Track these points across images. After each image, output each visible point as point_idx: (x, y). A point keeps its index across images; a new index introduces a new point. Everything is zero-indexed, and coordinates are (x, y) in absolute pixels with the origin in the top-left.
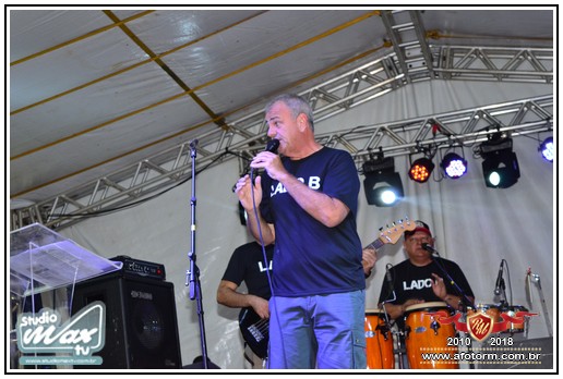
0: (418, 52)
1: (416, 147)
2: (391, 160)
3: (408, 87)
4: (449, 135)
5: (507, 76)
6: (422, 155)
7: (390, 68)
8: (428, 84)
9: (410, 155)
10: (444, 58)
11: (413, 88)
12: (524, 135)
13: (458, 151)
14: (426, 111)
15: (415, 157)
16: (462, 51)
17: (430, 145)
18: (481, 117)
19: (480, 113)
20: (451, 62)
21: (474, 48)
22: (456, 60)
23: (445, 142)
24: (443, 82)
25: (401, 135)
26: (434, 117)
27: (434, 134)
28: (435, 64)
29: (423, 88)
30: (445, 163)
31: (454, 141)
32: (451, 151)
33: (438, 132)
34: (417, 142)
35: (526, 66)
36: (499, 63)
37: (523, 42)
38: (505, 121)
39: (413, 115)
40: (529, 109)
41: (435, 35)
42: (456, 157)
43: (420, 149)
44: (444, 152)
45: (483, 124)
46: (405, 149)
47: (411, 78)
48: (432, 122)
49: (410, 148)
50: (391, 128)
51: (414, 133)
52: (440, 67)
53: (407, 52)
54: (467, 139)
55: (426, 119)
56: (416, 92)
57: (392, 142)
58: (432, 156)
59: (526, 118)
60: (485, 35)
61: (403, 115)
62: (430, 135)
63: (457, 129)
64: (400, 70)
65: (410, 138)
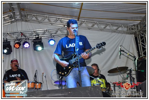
0: (18, 14)
1: (16, 39)
2: (9, 42)
3: (15, 23)
4: (25, 36)
5: (42, 22)
6: (18, 41)
7: (11, 17)
8: (21, 22)
9: (15, 41)
10: (25, 16)
11: (17, 23)
12: (45, 38)
13: (28, 41)
14: (20, 29)
15: (16, 42)
16: (30, 15)
17: (20, 39)
18: (34, 32)
19: (34, 31)
20: (27, 17)
21: (33, 14)
22: (28, 17)
23: (24, 38)
24: (25, 22)
25: (13, 35)
26: (22, 32)
27: (22, 36)
28: (23, 17)
29: (19, 24)
30: (24, 44)
31: (27, 38)
32: (26, 41)
33: (22, 35)
34: (17, 38)
35: (46, 20)
36: (40, 19)
37: (46, 14)
38: (40, 34)
39: (16, 30)
40: (47, 31)
41: (23, 10)
42: (27, 42)
43: (17, 39)
44: (24, 41)
45: (34, 34)
46: (13, 39)
47: (16, 21)
48: (21, 33)
49: (15, 39)
50: (10, 33)
51: (16, 35)
52: (24, 18)
53: (15, 14)
54: (30, 38)
55: (20, 32)
56: (17, 24)
57: (10, 37)
58: (21, 42)
59: (46, 34)
60: (36, 11)
61: (14, 30)
62: (20, 36)
63: (28, 35)
64: (13, 18)
65: (15, 36)
